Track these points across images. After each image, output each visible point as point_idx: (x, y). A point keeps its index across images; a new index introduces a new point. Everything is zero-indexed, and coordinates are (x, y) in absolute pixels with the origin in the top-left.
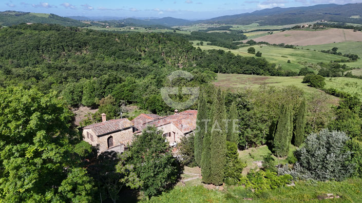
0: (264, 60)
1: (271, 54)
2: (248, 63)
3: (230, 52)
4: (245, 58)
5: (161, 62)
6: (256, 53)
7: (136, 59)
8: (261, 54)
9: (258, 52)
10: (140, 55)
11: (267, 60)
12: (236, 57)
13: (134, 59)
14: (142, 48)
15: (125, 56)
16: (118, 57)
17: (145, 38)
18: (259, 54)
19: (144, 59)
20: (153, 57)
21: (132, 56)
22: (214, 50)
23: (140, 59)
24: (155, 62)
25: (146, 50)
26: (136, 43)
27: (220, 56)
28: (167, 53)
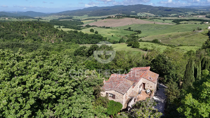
0: (100, 35)
1: (102, 32)
2: (93, 38)
3: (81, 31)
4: (91, 35)
5: (39, 40)
6: (95, 31)
7: (20, 39)
8: (98, 32)
9: (96, 31)
10: (23, 36)
11: (102, 35)
12: (85, 35)
13: (19, 39)
14: (23, 32)
15: (12, 38)
16: (6, 38)
17: (23, 25)
18: (96, 32)
19: (26, 39)
20: (33, 37)
21: (17, 37)
22: (71, 31)
23: (23, 39)
24: (35, 40)
25: (27, 32)
26: (18, 28)
27: (76, 34)
28: (41, 34)
